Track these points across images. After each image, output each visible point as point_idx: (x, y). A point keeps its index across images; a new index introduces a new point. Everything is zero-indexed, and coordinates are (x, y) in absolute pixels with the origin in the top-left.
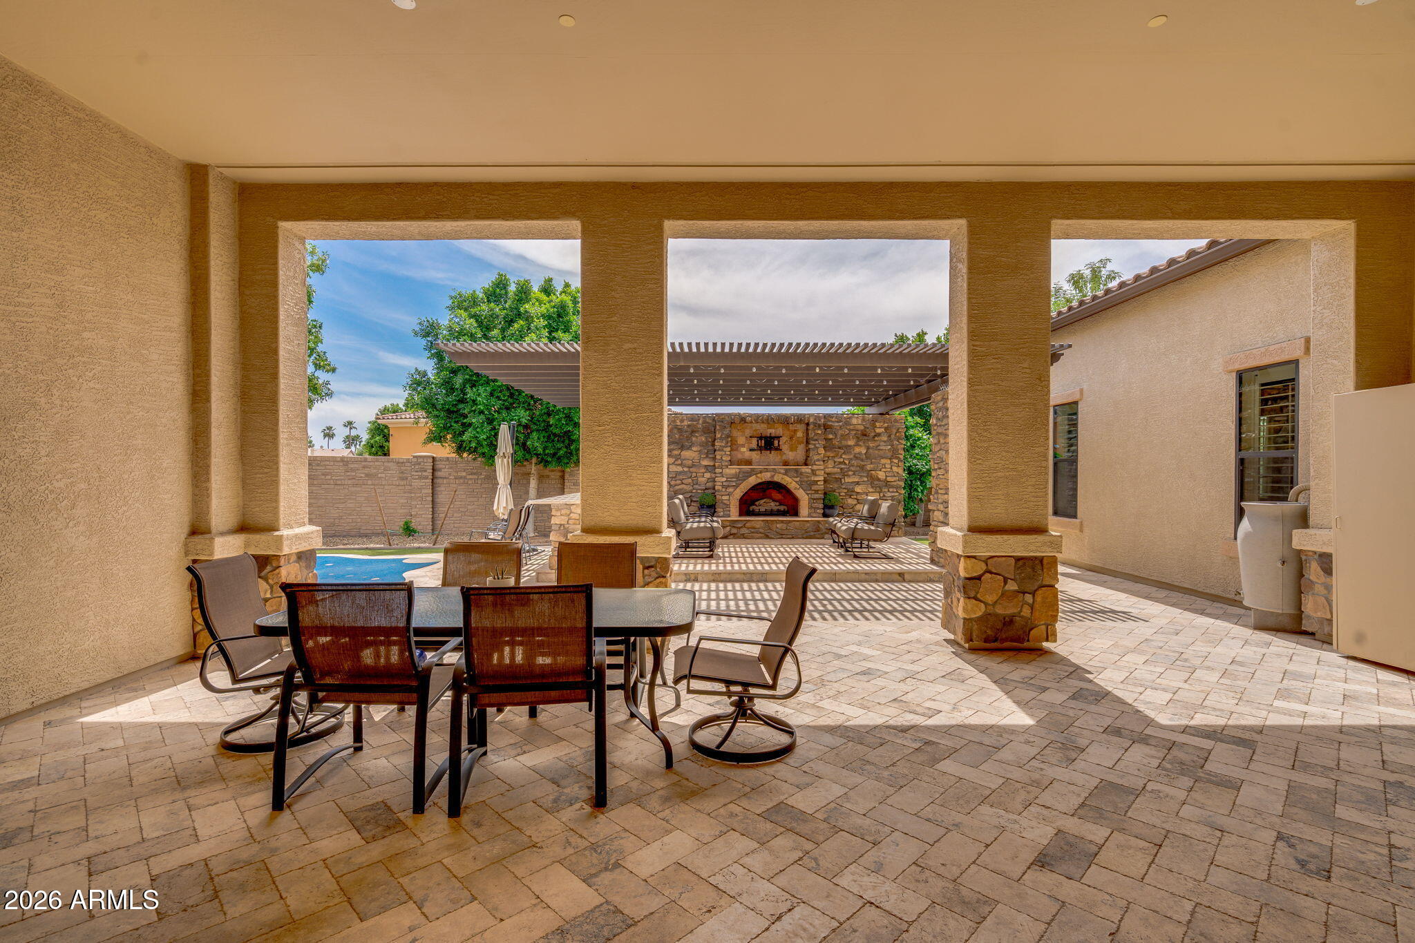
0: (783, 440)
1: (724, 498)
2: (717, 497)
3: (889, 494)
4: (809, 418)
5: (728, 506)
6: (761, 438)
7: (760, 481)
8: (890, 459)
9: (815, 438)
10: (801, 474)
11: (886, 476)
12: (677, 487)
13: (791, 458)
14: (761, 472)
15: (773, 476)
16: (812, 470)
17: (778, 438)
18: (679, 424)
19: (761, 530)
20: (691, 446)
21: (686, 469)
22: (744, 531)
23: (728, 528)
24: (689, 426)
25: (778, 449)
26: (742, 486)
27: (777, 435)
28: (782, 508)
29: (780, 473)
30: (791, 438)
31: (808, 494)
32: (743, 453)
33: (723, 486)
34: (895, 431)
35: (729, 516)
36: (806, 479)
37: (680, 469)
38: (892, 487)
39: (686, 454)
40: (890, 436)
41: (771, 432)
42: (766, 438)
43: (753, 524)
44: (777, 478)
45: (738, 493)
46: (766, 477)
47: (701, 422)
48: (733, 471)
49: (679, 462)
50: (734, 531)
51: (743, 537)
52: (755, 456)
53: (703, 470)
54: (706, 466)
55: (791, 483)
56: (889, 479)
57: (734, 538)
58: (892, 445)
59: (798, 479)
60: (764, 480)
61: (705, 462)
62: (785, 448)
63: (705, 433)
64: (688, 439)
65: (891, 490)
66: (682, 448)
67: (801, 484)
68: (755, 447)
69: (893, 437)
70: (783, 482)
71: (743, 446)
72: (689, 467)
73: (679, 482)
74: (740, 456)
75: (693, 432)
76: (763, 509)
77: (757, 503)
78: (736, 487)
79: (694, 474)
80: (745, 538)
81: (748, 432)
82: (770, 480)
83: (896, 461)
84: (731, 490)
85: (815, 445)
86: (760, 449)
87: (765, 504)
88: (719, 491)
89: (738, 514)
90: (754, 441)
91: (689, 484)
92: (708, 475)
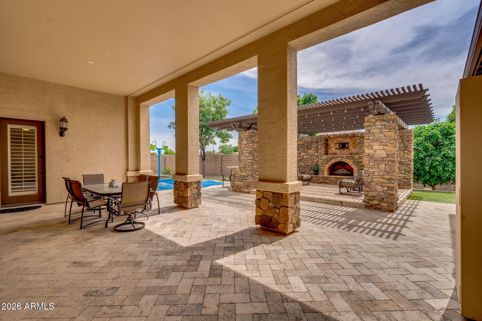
0: (350, 144)
1: (322, 168)
2: (319, 167)
3: (403, 168)
4: (358, 134)
5: (323, 171)
6: (340, 144)
7: (336, 161)
8: (403, 151)
9: (361, 142)
10: (354, 158)
11: (401, 159)
12: (306, 164)
13: (354, 152)
14: (336, 158)
15: (341, 159)
16: (359, 157)
17: (348, 143)
18: (307, 140)
19: (334, 181)
20: (311, 148)
21: (309, 157)
22: (327, 181)
23: (321, 180)
24: (311, 141)
25: (348, 148)
26: (329, 163)
27: (347, 142)
28: (348, 173)
29: (344, 158)
30: (354, 143)
31: (357, 167)
32: (333, 150)
33: (321, 163)
34: (406, 137)
35: (324, 175)
36: (356, 161)
37: (307, 157)
38: (404, 164)
39: (310, 151)
40: (403, 140)
41: (345, 141)
42: (342, 144)
43: (331, 179)
44: (343, 160)
45: (327, 166)
46: (339, 160)
47: (315, 139)
48: (325, 158)
49: (307, 154)
50: (323, 181)
51: (327, 183)
52: (338, 151)
53: (315, 157)
54: (317, 156)
55: (350, 162)
56: (402, 160)
57: (323, 183)
58: (404, 144)
59: (352, 161)
60: (338, 161)
61: (316, 154)
62: (351, 147)
63: (317, 143)
64: (310, 145)
65: (403, 166)
66: (308, 149)
67: (354, 163)
68: (338, 148)
69: (404, 140)
70: (346, 162)
71: (333, 147)
72: (311, 156)
73: (307, 162)
74: (332, 152)
75: (312, 143)
76: (340, 173)
77: (338, 170)
78: (326, 163)
79: (312, 159)
80: (328, 184)
81: (335, 142)
82: (340, 161)
83: (407, 152)
84: (324, 165)
85: (360, 146)
86: (340, 148)
87: (341, 171)
88: (320, 165)
89: (327, 174)
90: (338, 145)
91: (311, 162)
92: (317, 159)
